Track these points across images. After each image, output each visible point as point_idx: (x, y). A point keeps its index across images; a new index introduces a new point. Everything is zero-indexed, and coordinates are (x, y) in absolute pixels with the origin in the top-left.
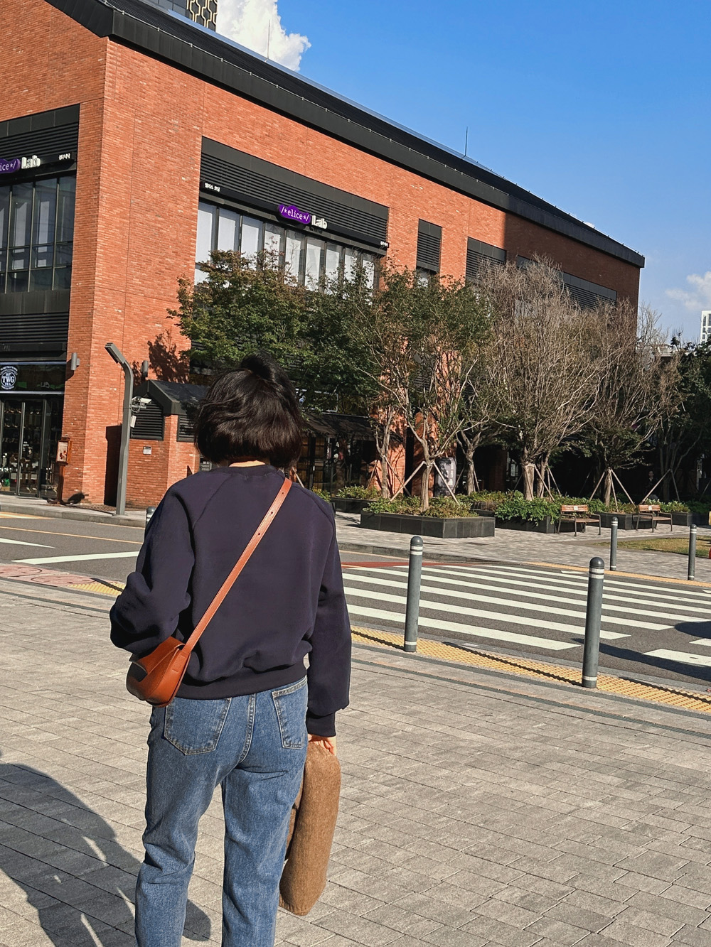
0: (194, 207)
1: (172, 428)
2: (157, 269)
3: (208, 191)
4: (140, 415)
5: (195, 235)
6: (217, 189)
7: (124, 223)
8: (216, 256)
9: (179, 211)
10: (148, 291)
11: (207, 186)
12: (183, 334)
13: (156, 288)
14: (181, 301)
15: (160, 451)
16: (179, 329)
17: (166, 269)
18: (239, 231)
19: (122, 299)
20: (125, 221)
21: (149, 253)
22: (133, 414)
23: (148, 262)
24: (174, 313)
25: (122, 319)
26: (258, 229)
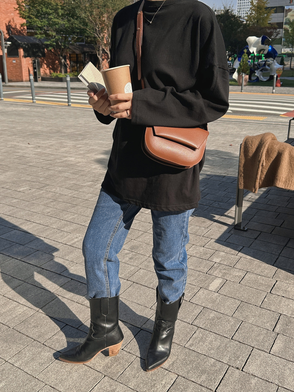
1: (21, 53)
4: (8, 48)
12: (20, 17)
14: (18, 4)
15: (18, 61)
16: (19, 15)
22: (5, 48)
24: (17, 9)
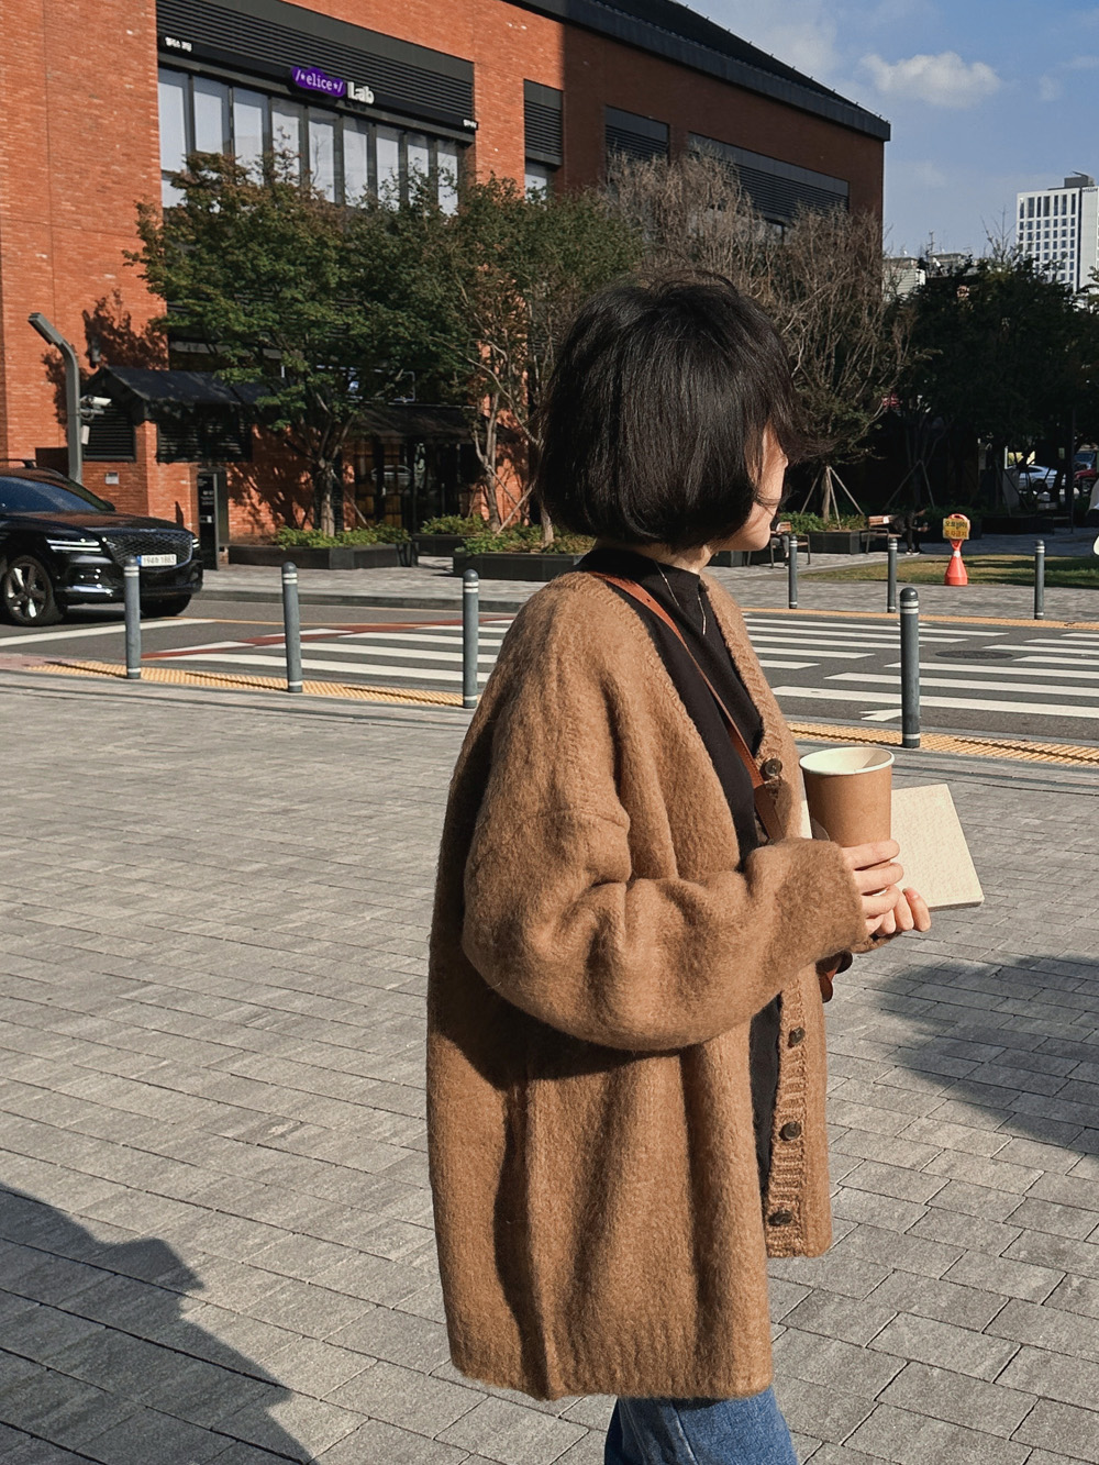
0: (152, 78)
1: (148, 442)
2: (98, 183)
3: (172, 50)
4: (95, 424)
5: (156, 125)
6: (187, 46)
7: (38, 111)
8: (195, 161)
9: (128, 86)
10: (88, 221)
11: (170, 42)
12: (152, 290)
13: (100, 216)
14: (144, 238)
15: (133, 478)
16: (145, 284)
17: (114, 182)
18: (228, 115)
19: (46, 236)
20: (40, 108)
21: (83, 158)
22: (83, 422)
23: (83, 172)
24: (135, 258)
25: (49, 268)
26: (259, 110)
